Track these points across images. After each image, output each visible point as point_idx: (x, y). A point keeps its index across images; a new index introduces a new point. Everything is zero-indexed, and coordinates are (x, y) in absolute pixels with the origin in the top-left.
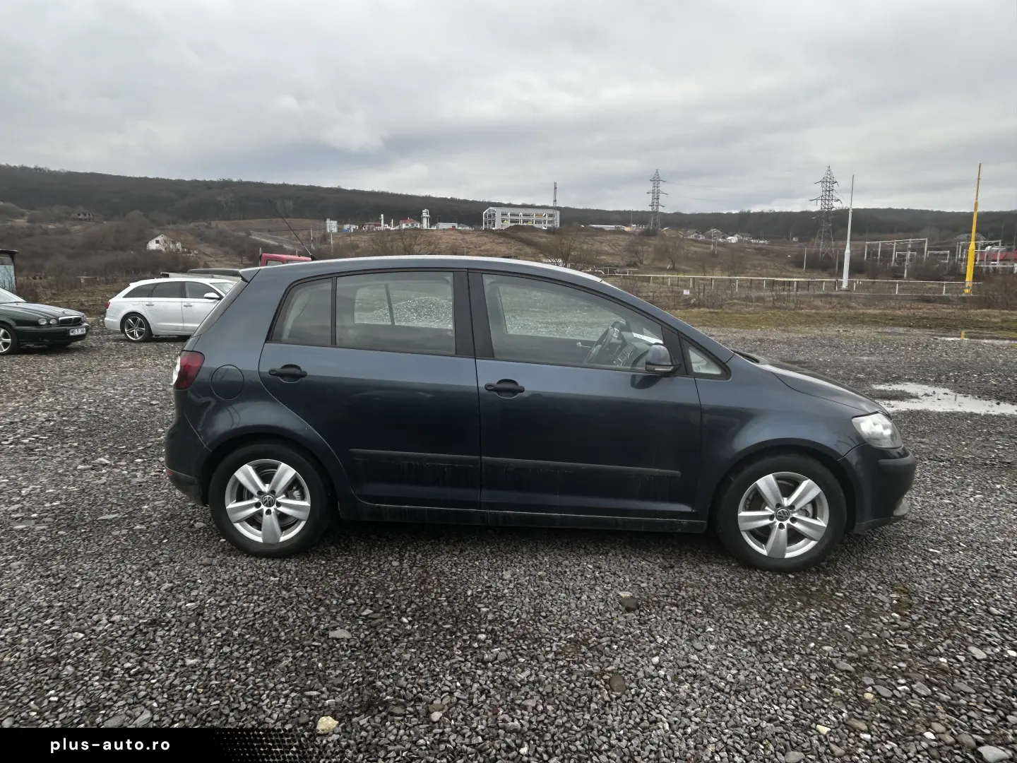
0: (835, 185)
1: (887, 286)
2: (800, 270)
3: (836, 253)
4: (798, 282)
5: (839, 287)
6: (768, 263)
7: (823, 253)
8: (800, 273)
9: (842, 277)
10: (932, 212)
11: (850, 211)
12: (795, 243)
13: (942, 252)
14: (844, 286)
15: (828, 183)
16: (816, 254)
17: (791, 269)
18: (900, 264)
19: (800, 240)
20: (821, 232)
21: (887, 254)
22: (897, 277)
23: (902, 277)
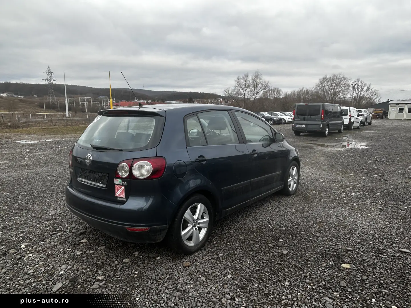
0: (52, 74)
1: (82, 115)
2: (43, 109)
3: (57, 103)
4: (46, 114)
5: (65, 117)
6: (27, 106)
7: (51, 102)
8: (43, 111)
9: (66, 112)
10: (88, 87)
11: (65, 85)
12: (36, 97)
13: (97, 102)
14: (67, 115)
15: (50, 73)
16: (49, 102)
17: (39, 109)
18: (82, 107)
19: (38, 96)
20: (49, 93)
21: (77, 103)
22: (83, 112)
23: (85, 112)
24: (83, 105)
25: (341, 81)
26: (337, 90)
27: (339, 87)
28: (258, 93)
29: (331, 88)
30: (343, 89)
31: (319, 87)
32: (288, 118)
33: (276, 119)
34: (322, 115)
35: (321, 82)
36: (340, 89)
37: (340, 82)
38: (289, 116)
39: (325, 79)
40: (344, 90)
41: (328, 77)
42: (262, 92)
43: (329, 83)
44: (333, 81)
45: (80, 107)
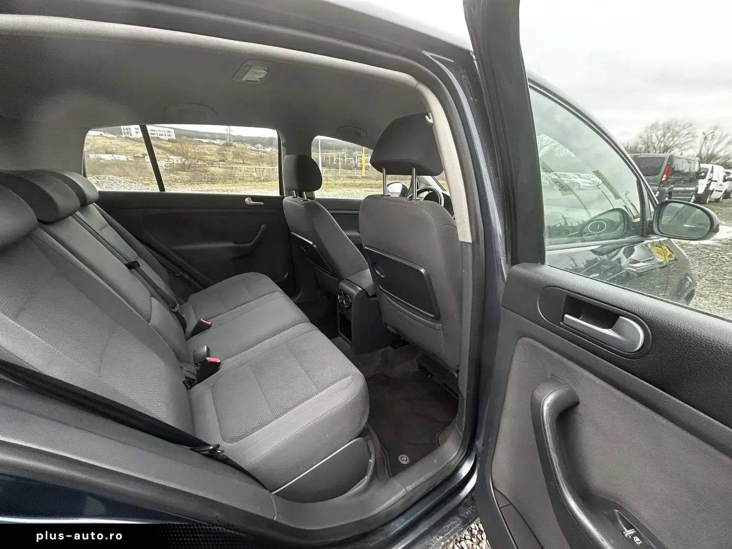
11: (319, 141)
13: (351, 158)
18: (337, 163)
21: (332, 159)
22: (337, 168)
23: (339, 168)
24: (337, 161)
25: (684, 128)
26: (671, 143)
27: (675, 139)
28: (542, 147)
29: (662, 139)
30: (682, 140)
31: (641, 137)
32: (585, 183)
33: (565, 182)
34: (664, 174)
35: (646, 131)
36: (678, 142)
37: (681, 129)
38: (586, 179)
39: (654, 127)
40: (685, 143)
41: (661, 123)
42: (548, 147)
43: (660, 133)
44: (668, 128)
45: (335, 163)
